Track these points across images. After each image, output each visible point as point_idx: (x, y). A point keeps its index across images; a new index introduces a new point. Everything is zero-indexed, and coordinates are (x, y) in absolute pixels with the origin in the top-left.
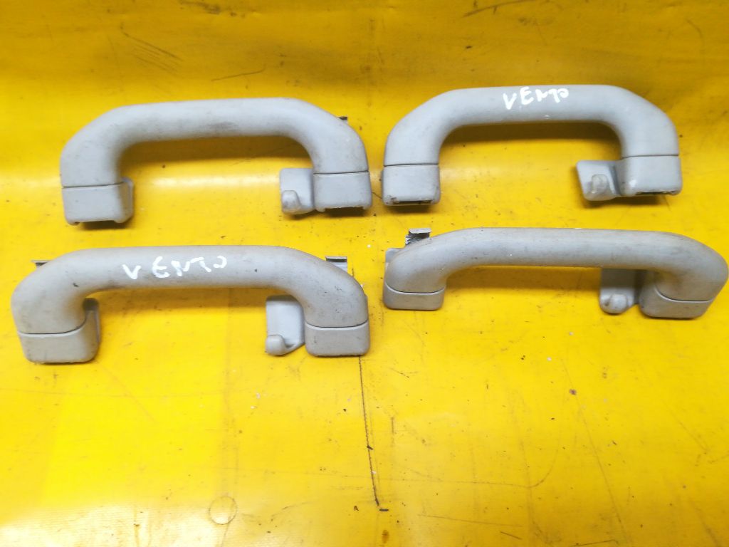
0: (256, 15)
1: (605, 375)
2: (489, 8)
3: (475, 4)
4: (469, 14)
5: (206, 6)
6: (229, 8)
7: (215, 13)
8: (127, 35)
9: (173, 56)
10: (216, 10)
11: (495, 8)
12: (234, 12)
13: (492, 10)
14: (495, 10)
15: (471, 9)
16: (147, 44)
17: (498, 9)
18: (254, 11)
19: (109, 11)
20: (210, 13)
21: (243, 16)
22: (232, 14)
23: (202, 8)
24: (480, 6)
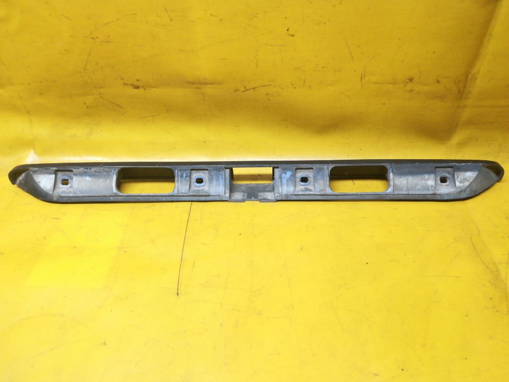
0: (154, 89)
1: (302, 249)
2: (251, 89)
3: (245, 87)
4: (244, 91)
5: (134, 86)
6: (143, 87)
7: (138, 89)
8: (102, 97)
9: (122, 107)
10: (137, 87)
11: (254, 88)
14: (254, 90)
15: (244, 89)
16: (111, 102)
18: (153, 87)
19: (95, 87)
20: (135, 89)
21: (149, 90)
22: (145, 89)
23: (132, 87)
24: (248, 88)
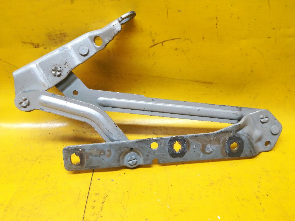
0: (55, 47)
2: (160, 43)
3: (153, 41)
4: (152, 47)
5: (33, 44)
6: (43, 45)
7: (37, 48)
10: (38, 46)
12: (46, 47)
13: (161, 44)
14: (163, 44)
15: (152, 44)
16: (9, 64)
17: (164, 43)
20: (35, 48)
21: (50, 49)
23: (31, 46)
24: (156, 42)
